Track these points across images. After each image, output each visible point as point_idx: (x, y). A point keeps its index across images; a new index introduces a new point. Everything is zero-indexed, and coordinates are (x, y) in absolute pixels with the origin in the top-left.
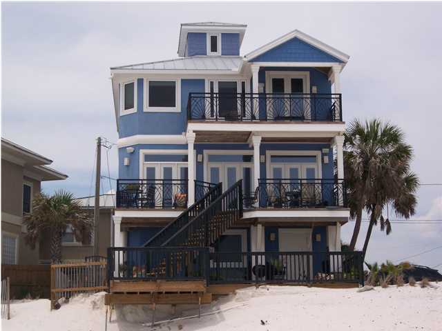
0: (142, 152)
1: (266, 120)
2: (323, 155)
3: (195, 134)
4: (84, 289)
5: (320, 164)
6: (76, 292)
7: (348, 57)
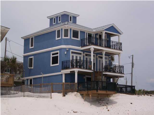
0: (71, 51)
1: (98, 45)
2: (109, 58)
3: (94, 49)
4: (71, 91)
5: (108, 60)
6: (68, 92)
7: (123, 33)
